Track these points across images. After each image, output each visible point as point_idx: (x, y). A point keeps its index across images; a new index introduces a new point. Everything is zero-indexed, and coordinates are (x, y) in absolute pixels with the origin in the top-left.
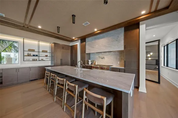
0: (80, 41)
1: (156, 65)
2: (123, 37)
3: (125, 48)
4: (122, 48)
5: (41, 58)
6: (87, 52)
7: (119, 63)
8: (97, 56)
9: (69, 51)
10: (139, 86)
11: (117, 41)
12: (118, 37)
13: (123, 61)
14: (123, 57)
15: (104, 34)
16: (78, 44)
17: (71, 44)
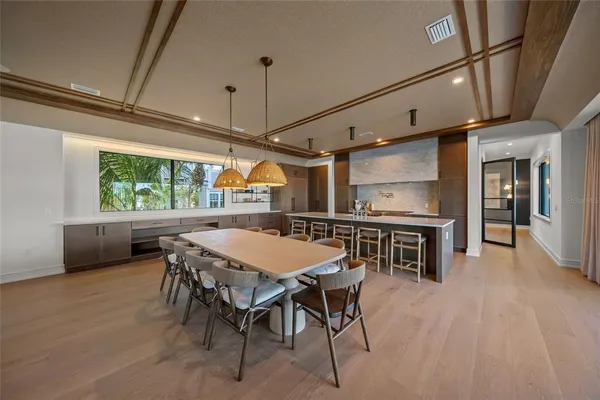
0: (333, 157)
1: (508, 209)
2: (435, 156)
3: (440, 177)
4: (435, 177)
5: (254, 197)
6: (351, 183)
7: (427, 205)
8: (375, 192)
9: (306, 181)
10: (467, 247)
11: (423, 161)
12: (426, 154)
13: (436, 203)
14: (435, 194)
15: (394, 147)
16: (330, 164)
17: (310, 163)
